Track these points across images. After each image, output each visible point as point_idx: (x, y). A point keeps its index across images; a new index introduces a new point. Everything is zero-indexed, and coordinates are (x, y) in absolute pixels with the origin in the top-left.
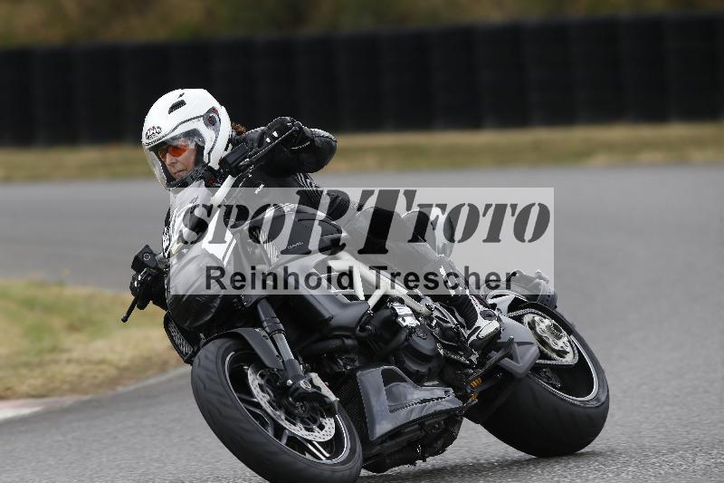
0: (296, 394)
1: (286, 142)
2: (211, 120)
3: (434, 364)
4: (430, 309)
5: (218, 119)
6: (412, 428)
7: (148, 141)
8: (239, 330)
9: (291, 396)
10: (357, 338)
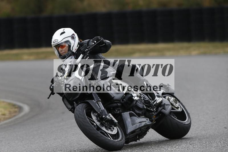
0: (106, 120)
1: (99, 44)
2: (73, 37)
3: (143, 111)
4: (141, 95)
5: (75, 37)
6: (138, 130)
7: (54, 44)
8: (88, 101)
9: (104, 120)
10: (121, 103)
